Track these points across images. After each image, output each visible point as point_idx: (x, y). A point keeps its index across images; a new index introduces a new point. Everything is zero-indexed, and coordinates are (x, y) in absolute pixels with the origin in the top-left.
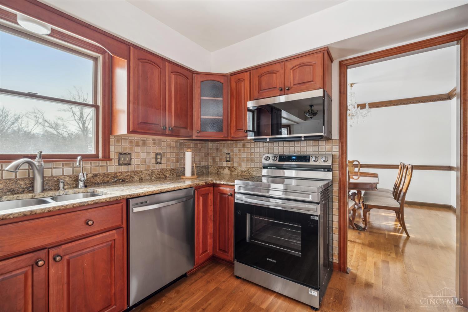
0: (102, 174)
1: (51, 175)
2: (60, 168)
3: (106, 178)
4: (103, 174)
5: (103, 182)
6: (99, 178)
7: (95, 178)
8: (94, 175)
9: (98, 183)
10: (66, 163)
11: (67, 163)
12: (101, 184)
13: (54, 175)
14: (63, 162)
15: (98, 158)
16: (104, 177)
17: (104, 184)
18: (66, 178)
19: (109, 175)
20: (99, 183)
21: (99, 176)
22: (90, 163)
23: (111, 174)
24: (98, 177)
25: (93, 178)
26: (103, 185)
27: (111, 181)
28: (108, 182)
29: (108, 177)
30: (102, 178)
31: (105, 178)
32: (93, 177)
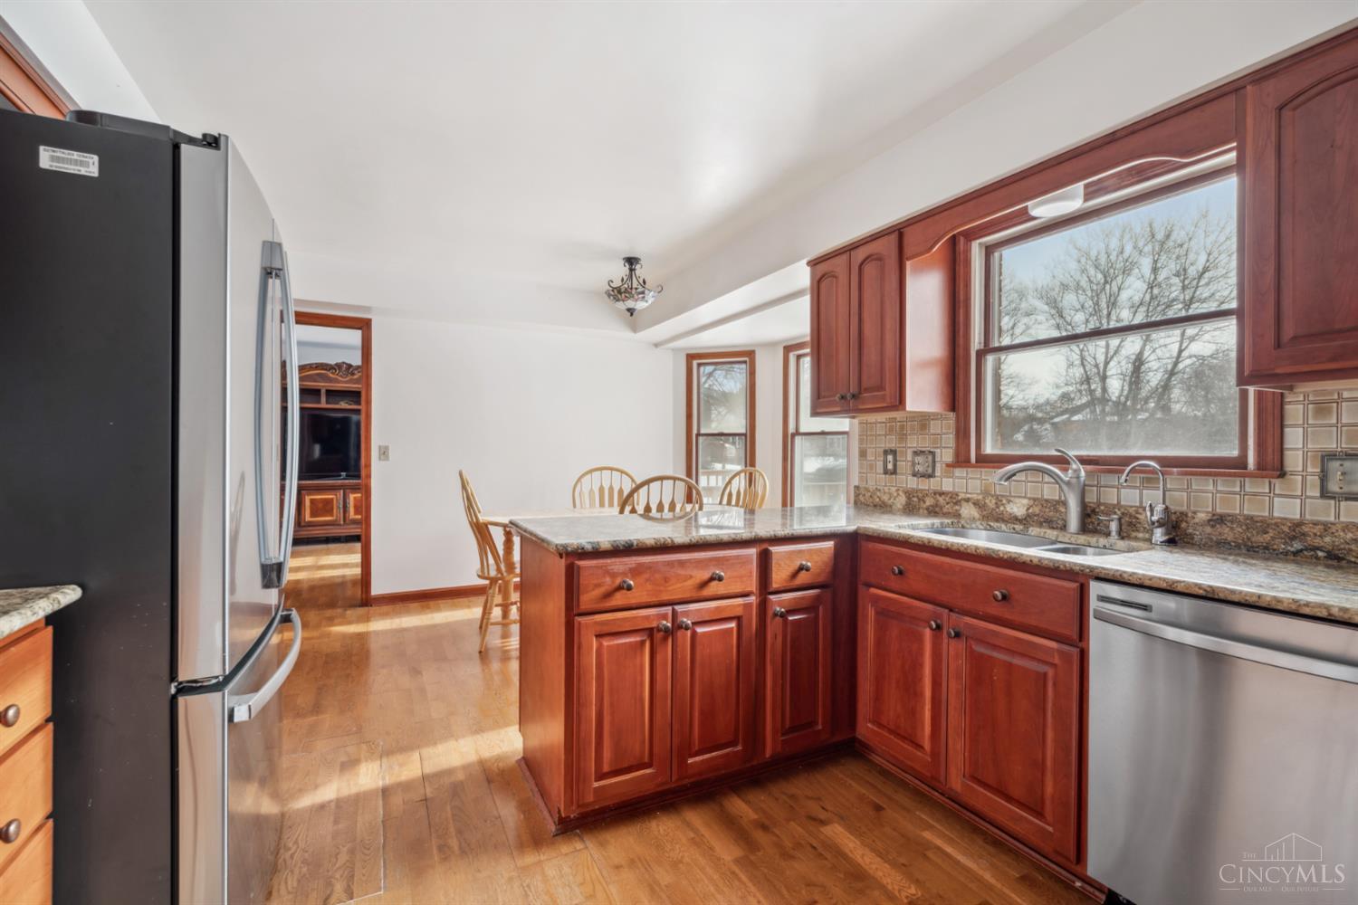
0: (1241, 518)
1: (1115, 502)
2: (1135, 487)
3: (1258, 533)
4: (1247, 519)
5: (1245, 546)
6: (1232, 529)
7: (1218, 526)
8: (1215, 518)
9: (1229, 543)
10: (1147, 478)
11: (1151, 478)
12: (1240, 548)
13: (1122, 503)
14: (1142, 475)
15: (1246, 468)
16: (1248, 529)
17: (1248, 551)
18: (1140, 514)
19: (1268, 525)
20: (1233, 544)
21: (1232, 522)
22: (1211, 481)
23: (1276, 524)
24: (1229, 524)
25: (1213, 526)
26: (1244, 551)
27: (1275, 547)
28: (1266, 548)
29: (1267, 532)
30: (1240, 530)
31: (1254, 532)
32: (1211, 523)
